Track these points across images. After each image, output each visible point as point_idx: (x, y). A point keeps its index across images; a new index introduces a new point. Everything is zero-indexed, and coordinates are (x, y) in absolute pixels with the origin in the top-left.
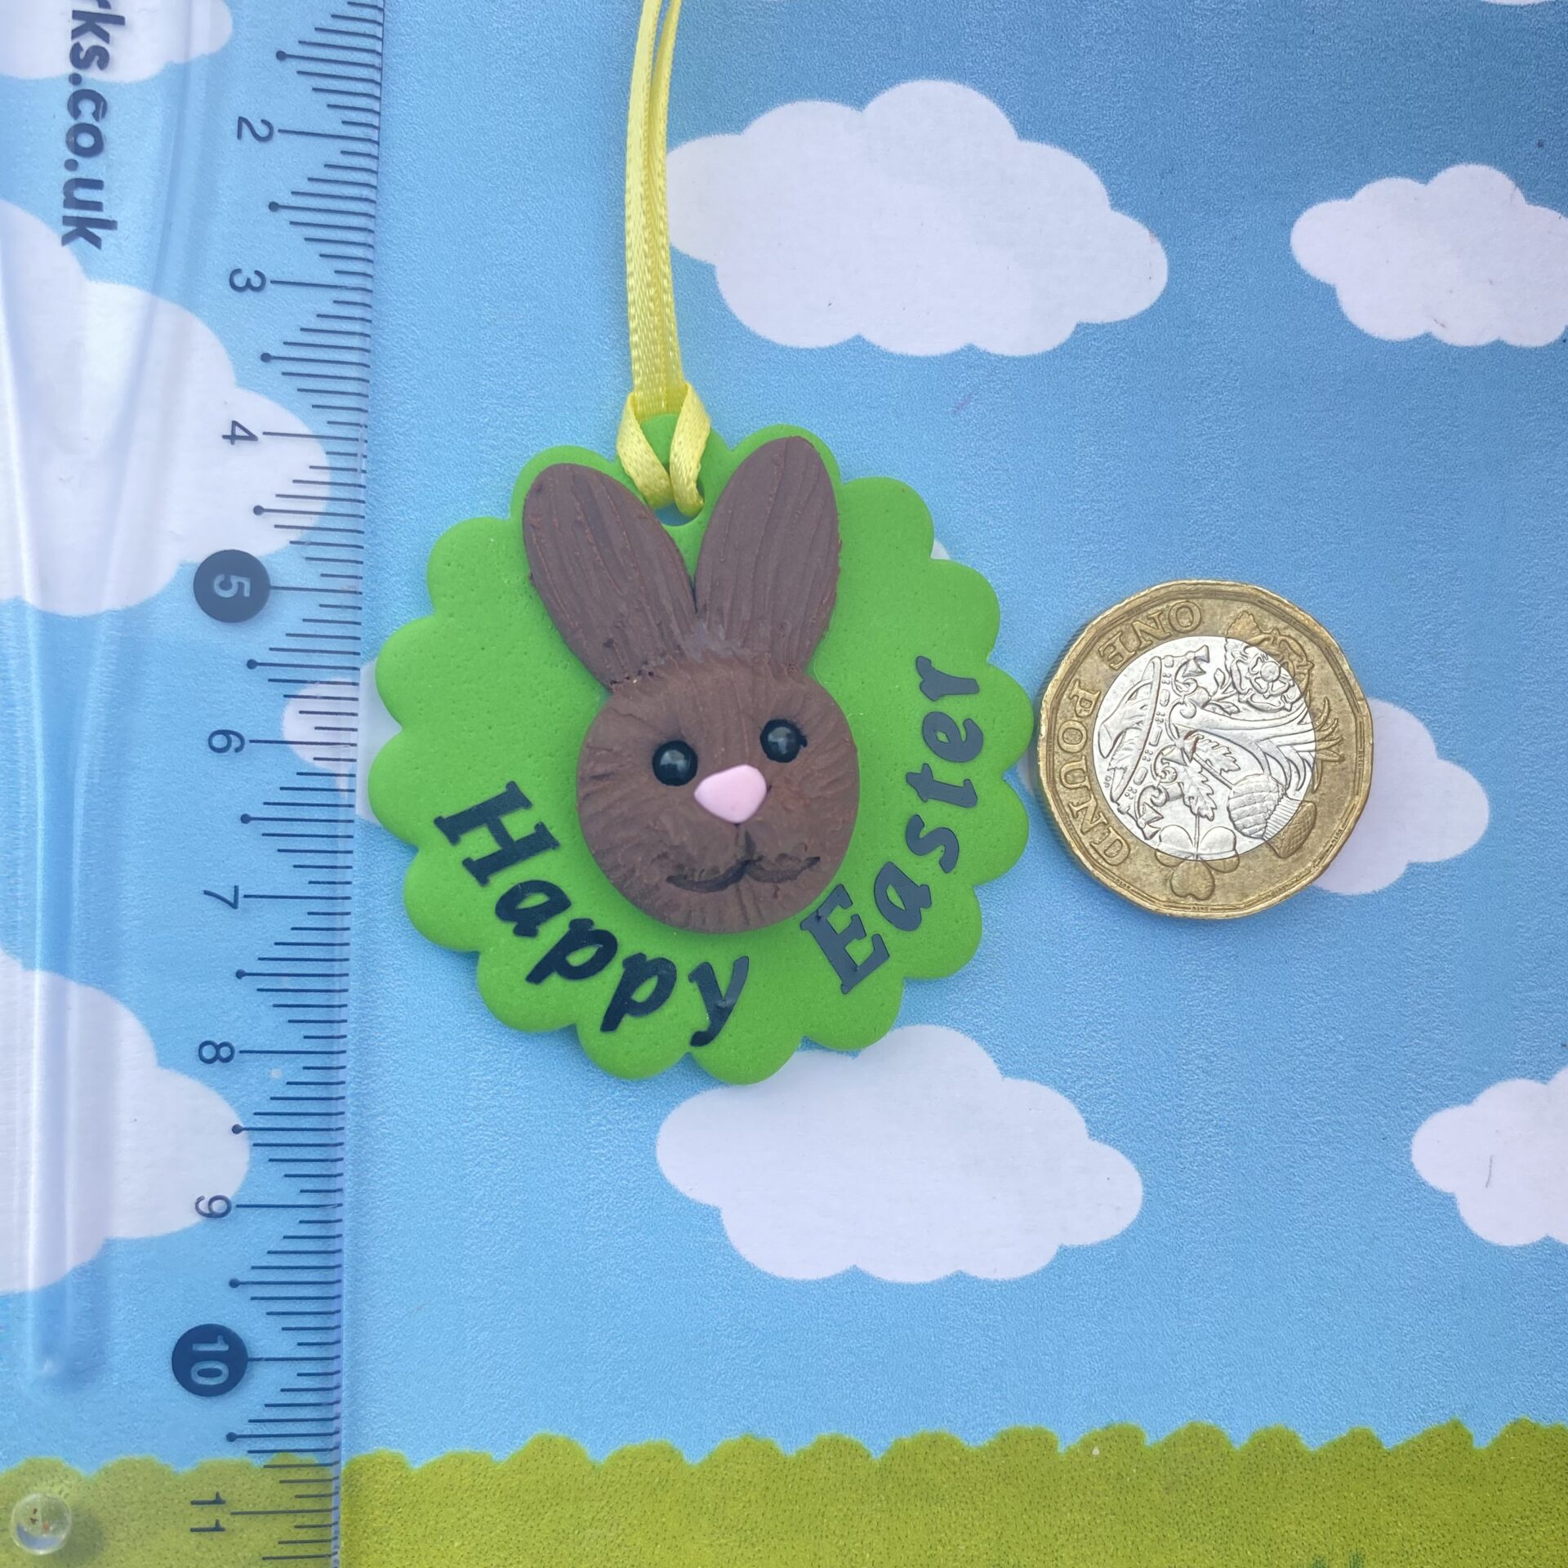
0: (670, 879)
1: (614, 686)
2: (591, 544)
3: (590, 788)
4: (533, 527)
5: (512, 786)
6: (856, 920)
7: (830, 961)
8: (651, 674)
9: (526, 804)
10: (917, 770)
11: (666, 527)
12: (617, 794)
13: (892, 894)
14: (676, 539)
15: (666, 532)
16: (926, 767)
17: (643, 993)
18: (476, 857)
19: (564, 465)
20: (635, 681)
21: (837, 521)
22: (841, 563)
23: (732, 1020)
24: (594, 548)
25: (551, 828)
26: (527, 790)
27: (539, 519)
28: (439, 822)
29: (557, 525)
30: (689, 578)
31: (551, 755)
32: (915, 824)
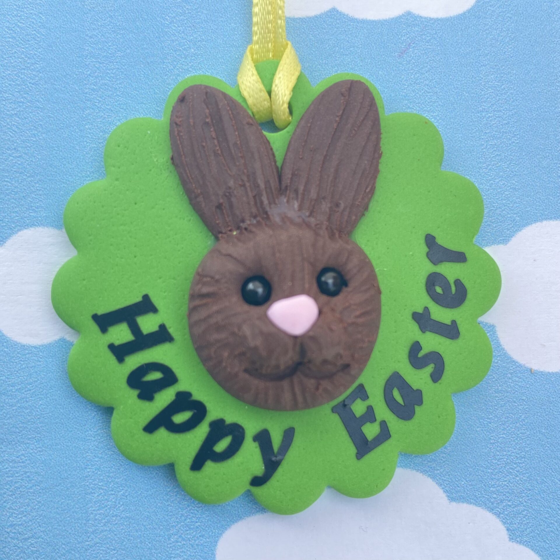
0: (246, 371)
1: (220, 235)
2: (214, 138)
3: (197, 302)
4: (176, 124)
5: (146, 298)
6: (370, 409)
7: (350, 436)
8: (246, 229)
9: (154, 310)
10: (420, 310)
11: (265, 133)
12: (215, 308)
13: (396, 395)
14: (271, 141)
15: (265, 136)
16: (426, 309)
17: (221, 446)
18: (117, 343)
19: (201, 85)
20: (235, 233)
21: (380, 138)
22: (381, 167)
23: (280, 471)
24: (216, 141)
25: (170, 328)
26: (156, 300)
27: (181, 119)
28: (96, 318)
29: (192, 124)
30: (277, 168)
31: (174, 278)
32: (416, 347)
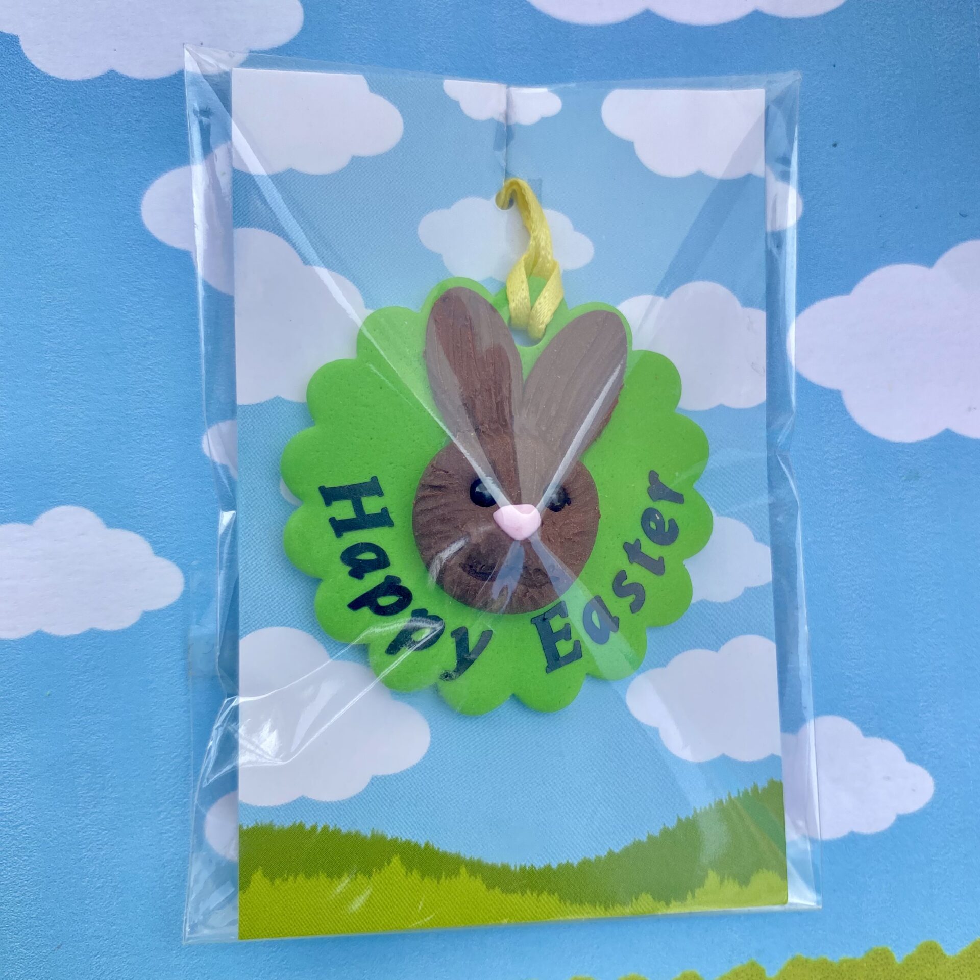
0: (461, 566)
1: (458, 434)
3: (426, 493)
4: (436, 321)
5: (374, 479)
6: (567, 627)
7: (544, 649)
8: (484, 432)
9: (380, 493)
10: (632, 541)
13: (595, 618)
15: (516, 348)
16: (638, 541)
18: (339, 518)
20: (472, 434)
21: (624, 371)
23: (471, 669)
25: (392, 513)
26: (383, 484)
27: (441, 317)
28: (322, 490)
30: (523, 381)
31: (404, 466)
32: (621, 576)
